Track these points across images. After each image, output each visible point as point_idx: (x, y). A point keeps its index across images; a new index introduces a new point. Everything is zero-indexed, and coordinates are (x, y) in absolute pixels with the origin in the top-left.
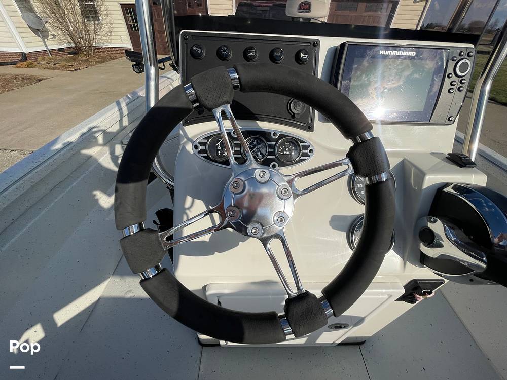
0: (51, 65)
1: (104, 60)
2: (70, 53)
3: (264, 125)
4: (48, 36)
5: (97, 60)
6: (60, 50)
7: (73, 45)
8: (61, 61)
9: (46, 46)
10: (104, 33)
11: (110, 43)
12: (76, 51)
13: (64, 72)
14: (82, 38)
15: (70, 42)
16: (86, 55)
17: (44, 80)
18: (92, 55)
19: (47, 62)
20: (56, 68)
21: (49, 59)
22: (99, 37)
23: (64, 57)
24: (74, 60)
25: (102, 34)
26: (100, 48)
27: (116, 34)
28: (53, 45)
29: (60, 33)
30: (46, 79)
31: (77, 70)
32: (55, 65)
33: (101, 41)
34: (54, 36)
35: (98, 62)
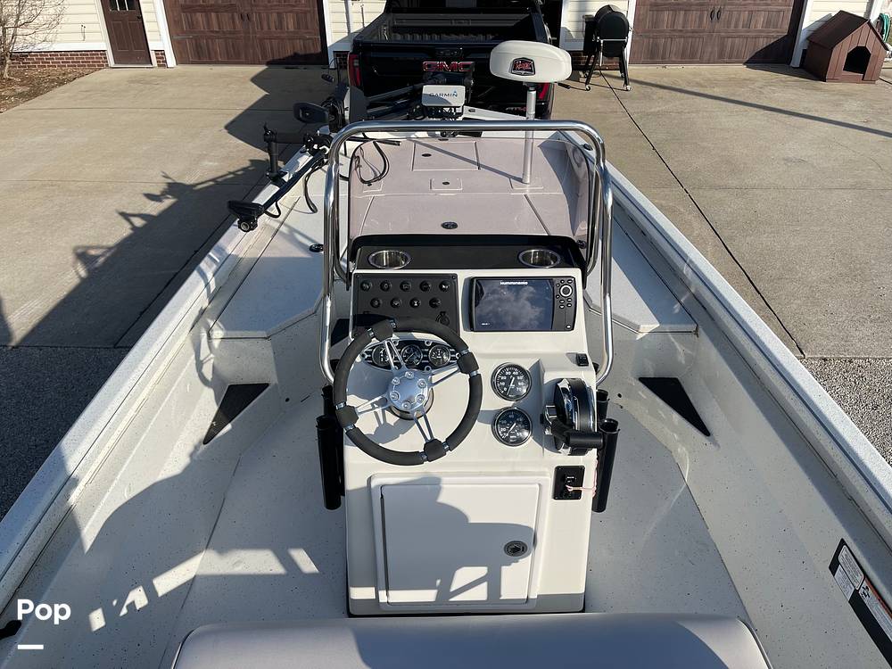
3: (418, 336)
11: (52, 42)
18: (5, 76)
26: (25, 54)
27: (68, 20)
33: (32, 39)
35: (21, 95)
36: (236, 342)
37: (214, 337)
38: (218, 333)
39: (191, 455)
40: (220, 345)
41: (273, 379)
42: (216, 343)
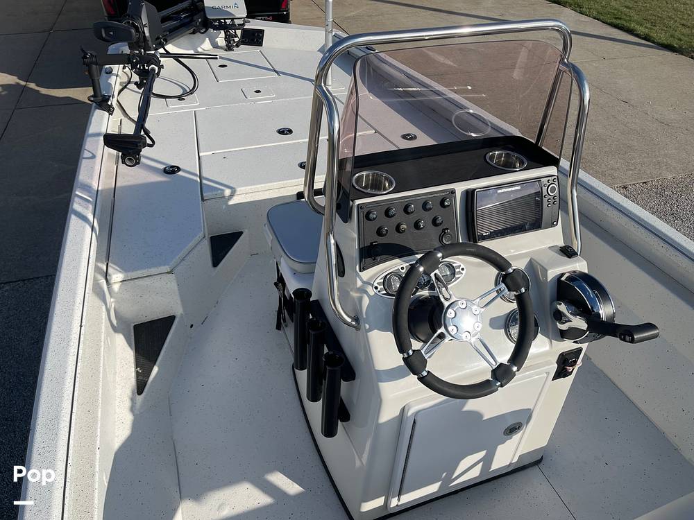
36: (137, 282)
37: (113, 281)
38: (117, 277)
39: (132, 409)
40: (120, 288)
41: (178, 311)
42: (116, 287)
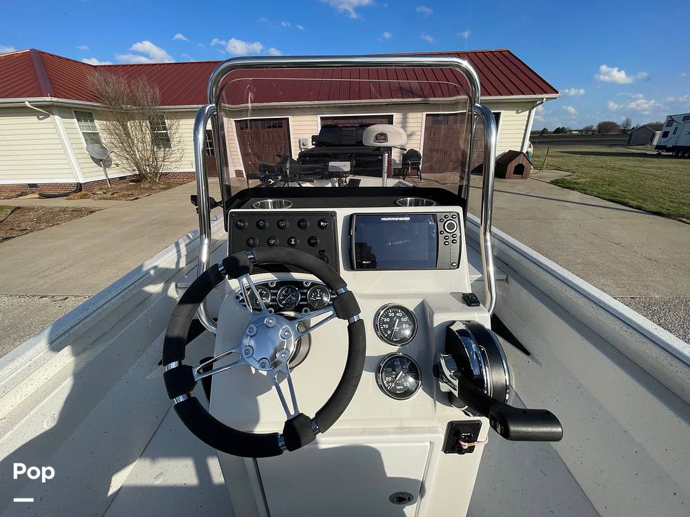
0: (108, 195)
1: (169, 187)
2: (132, 181)
3: (297, 276)
4: (111, 166)
5: (162, 186)
6: (121, 178)
7: (137, 172)
8: (121, 190)
9: (107, 175)
10: (174, 159)
11: (179, 168)
12: (139, 179)
13: (123, 202)
14: (149, 165)
15: (134, 170)
16: (150, 182)
17: (97, 212)
18: (157, 181)
19: (104, 191)
20: (113, 197)
21: (107, 189)
22: (167, 163)
23: (124, 185)
24: (135, 188)
25: (171, 160)
26: (166, 174)
27: (186, 159)
28: (114, 173)
29: (125, 161)
30: (100, 210)
31: (138, 198)
32: (113, 194)
33: (170, 167)
34: (117, 165)
35: (162, 189)
